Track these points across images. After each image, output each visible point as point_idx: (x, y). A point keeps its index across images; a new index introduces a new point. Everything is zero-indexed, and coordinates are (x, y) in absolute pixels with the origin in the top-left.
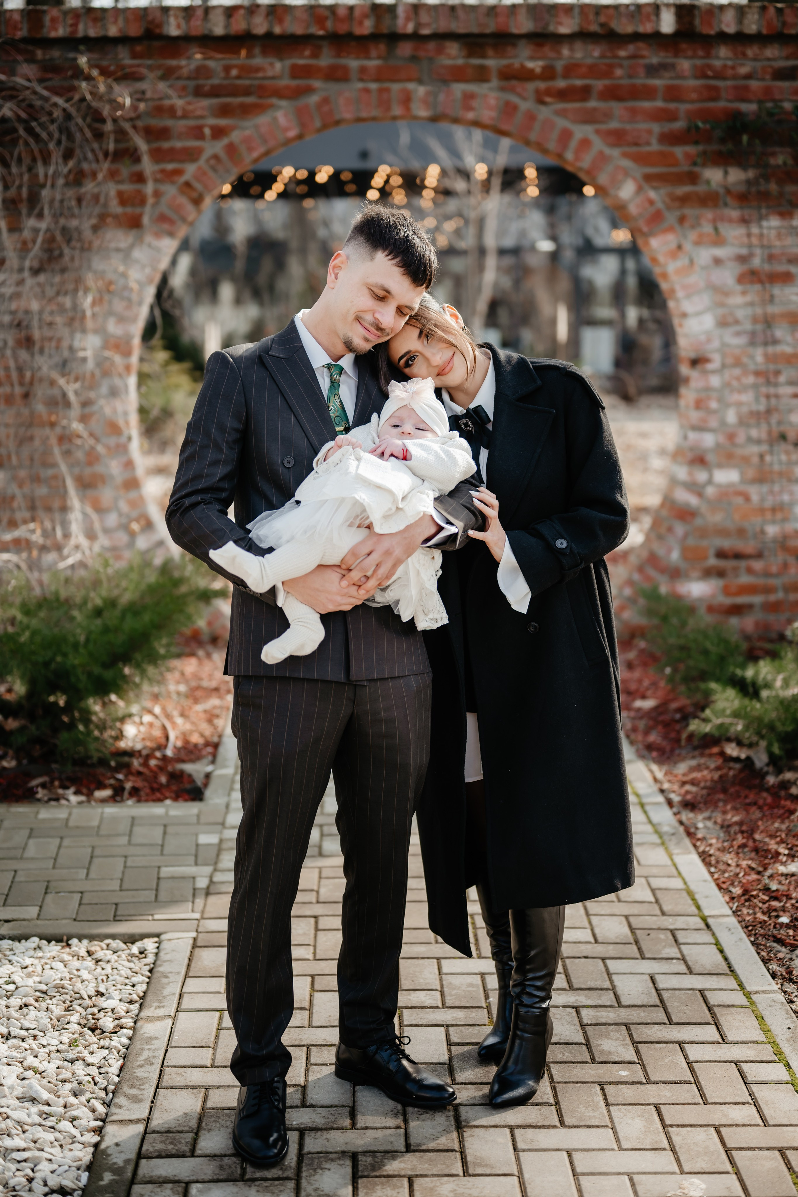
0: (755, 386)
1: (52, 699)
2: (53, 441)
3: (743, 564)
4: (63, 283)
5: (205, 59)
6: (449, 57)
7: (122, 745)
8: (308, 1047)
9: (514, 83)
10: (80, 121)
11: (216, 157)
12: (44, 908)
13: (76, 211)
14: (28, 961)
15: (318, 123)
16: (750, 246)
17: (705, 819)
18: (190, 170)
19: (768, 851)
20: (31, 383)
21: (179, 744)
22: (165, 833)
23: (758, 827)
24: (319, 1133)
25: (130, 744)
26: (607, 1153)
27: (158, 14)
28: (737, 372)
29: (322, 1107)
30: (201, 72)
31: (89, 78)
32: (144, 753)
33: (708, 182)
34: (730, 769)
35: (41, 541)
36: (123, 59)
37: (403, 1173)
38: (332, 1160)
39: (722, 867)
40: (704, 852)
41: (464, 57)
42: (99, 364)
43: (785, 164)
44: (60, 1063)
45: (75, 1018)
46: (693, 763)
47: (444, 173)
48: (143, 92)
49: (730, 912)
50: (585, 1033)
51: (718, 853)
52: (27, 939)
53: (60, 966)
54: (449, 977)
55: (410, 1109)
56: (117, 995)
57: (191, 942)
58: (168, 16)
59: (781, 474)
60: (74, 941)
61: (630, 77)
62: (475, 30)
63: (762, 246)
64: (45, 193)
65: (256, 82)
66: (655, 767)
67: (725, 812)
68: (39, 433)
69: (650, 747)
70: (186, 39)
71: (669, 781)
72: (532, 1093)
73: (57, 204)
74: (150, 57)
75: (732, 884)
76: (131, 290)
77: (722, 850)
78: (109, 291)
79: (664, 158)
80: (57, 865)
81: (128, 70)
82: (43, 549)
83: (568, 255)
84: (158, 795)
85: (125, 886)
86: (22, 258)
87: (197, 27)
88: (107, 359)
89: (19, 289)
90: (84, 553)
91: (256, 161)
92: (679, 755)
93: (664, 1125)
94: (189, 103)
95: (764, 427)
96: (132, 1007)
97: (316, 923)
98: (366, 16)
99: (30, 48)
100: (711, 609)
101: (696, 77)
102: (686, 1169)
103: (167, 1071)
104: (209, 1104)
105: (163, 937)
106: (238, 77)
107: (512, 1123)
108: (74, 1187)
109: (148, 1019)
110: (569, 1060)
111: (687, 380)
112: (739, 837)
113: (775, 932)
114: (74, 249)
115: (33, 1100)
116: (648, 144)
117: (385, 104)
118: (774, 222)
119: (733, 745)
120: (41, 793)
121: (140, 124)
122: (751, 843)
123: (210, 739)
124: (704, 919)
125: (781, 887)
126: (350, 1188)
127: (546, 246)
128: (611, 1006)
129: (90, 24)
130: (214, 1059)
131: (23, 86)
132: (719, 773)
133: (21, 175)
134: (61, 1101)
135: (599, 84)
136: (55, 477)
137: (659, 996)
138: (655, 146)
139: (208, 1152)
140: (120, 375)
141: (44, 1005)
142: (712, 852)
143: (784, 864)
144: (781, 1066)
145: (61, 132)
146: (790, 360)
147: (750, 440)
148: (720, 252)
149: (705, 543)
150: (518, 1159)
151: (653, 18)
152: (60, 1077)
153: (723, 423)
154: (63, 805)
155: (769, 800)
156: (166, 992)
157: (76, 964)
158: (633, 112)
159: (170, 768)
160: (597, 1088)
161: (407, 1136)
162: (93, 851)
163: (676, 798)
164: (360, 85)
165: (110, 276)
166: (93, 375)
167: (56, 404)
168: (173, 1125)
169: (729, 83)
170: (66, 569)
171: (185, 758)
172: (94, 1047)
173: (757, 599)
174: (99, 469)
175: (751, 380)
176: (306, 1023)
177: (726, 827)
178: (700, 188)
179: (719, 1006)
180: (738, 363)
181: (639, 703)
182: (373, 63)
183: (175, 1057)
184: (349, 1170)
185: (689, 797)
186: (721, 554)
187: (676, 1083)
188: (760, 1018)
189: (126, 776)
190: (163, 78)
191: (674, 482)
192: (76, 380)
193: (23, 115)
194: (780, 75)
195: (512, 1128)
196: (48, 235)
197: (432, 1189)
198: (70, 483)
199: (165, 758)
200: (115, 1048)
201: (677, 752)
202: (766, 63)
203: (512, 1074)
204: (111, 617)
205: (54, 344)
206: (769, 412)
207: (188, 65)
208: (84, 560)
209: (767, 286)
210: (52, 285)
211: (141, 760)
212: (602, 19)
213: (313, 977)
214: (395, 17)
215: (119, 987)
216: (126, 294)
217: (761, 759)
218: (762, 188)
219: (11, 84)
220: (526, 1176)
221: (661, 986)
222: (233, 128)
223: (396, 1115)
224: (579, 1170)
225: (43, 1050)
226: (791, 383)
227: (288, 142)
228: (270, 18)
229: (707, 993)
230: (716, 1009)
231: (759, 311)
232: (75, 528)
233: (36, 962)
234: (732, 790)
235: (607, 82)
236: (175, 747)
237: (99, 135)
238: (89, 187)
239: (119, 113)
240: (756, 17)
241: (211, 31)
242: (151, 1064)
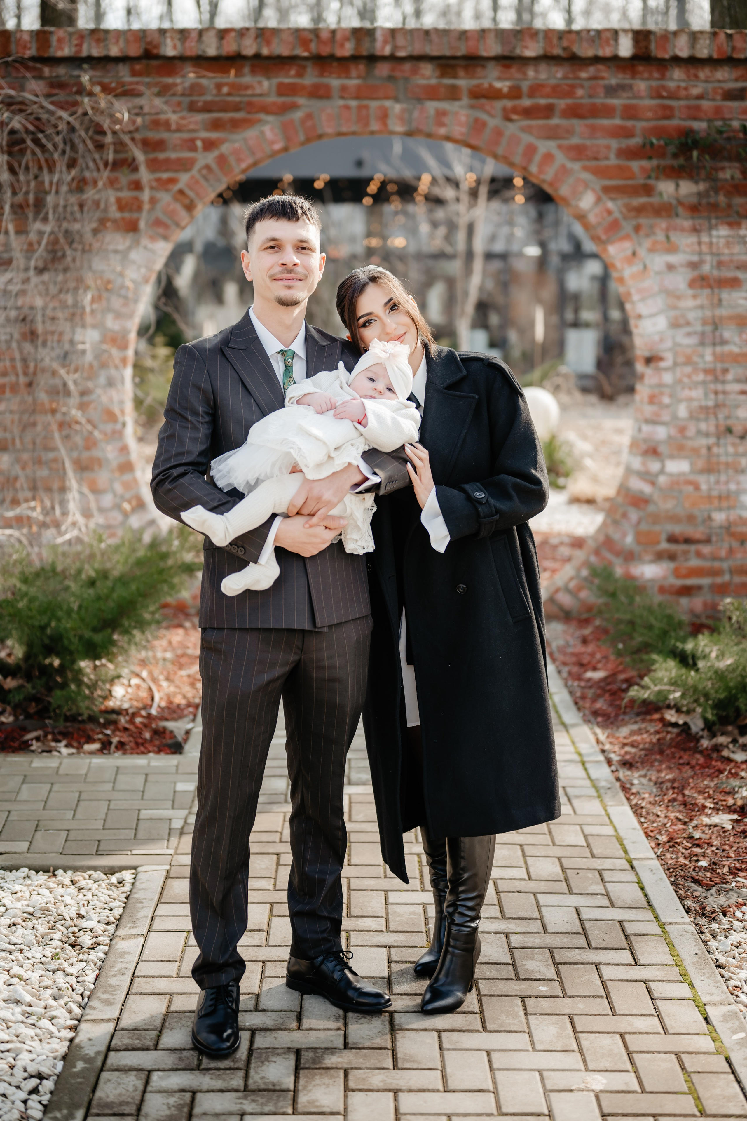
0: (704, 383)
1: (47, 661)
2: (55, 427)
3: (693, 548)
4: (66, 281)
5: (199, 77)
6: (423, 77)
7: (111, 704)
8: (264, 962)
9: (483, 101)
10: (83, 133)
11: (208, 167)
12: (34, 843)
13: (78, 215)
14: (18, 888)
15: (302, 137)
16: (700, 253)
17: (640, 776)
18: (184, 179)
19: (696, 804)
20: (35, 373)
21: (163, 704)
22: (146, 781)
23: (689, 784)
24: (268, 1033)
25: (118, 703)
26: (522, 1053)
27: (156, 36)
28: (688, 369)
29: (273, 1011)
30: (195, 89)
31: (90, 94)
32: (131, 711)
33: (661, 194)
34: (668, 732)
35: (41, 518)
36: (123, 77)
37: (340, 1066)
38: (278, 1054)
39: (651, 817)
40: (636, 805)
41: (437, 78)
42: (97, 357)
43: (732, 178)
44: (43, 972)
45: (57, 936)
46: (635, 727)
47: (434, 181)
48: (141, 108)
49: (654, 856)
50: (512, 955)
51: (649, 806)
52: (17, 869)
53: (46, 892)
54: (394, 906)
55: (350, 1015)
56: (96, 918)
57: (165, 873)
58: (165, 38)
59: (727, 465)
60: (60, 872)
61: (591, 96)
62: (448, 53)
63: (712, 254)
64: (50, 199)
65: (245, 99)
66: (598, 731)
67: (659, 771)
68: (41, 419)
69: (596, 713)
70: (182, 59)
71: (611, 743)
72: (459, 1003)
73: (60, 209)
74: (148, 75)
75: (660, 833)
76: (128, 288)
77: (654, 804)
78: (107, 290)
79: (622, 172)
80: (47, 807)
81: (126, 88)
82: (44, 525)
83: (555, 260)
84: (142, 748)
85: (107, 826)
86: (28, 259)
87: (192, 48)
88: (105, 351)
89: (25, 287)
90: (80, 530)
91: (244, 171)
92: (623, 720)
93: (575, 1032)
94: (183, 118)
95: (712, 422)
96: (109, 927)
97: (278, 859)
98: (347, 39)
99: (38, 65)
100: (662, 590)
101: (652, 98)
102: (591, 1067)
103: (137, 980)
104: (173, 1008)
105: (139, 869)
106: (229, 94)
107: (440, 1027)
108: (50, 1073)
109: (123, 937)
110: (496, 976)
111: (642, 377)
112: (671, 792)
113: (694, 874)
114: (75, 250)
115: (18, 1002)
116: (607, 158)
117: (364, 120)
118: (723, 231)
119: (673, 712)
120: (35, 745)
121: (138, 136)
122: (680, 798)
123: (191, 700)
124: (630, 862)
125: (703, 836)
126: (292, 1078)
127: (533, 251)
128: (538, 933)
129: (94, 44)
130: (179, 971)
131: (30, 100)
132: (657, 736)
133: (28, 182)
134: (43, 1003)
135: (561, 103)
136: (55, 460)
137: (582, 925)
138: (613, 161)
139: (169, 1046)
140: (117, 367)
141: (30, 925)
142: (643, 805)
143: (708, 816)
144: (685, 985)
145: (65, 143)
146: (736, 359)
147: (699, 432)
148: (673, 259)
149: (657, 528)
150: (442, 1056)
151: (612, 42)
152: (42, 984)
153: (675, 417)
154: (54, 756)
155: (702, 760)
156: (139, 915)
157: (60, 890)
158: (593, 129)
159: (154, 726)
160: (519, 1000)
161: (345, 1036)
162: (80, 796)
163: (615, 758)
164: (341, 102)
165: (108, 276)
166: (91, 366)
167: (58, 393)
168: (139, 1025)
169: (682, 103)
170: (64, 543)
171: (169, 717)
172: (74, 960)
173: (705, 581)
174: (96, 453)
175: (701, 377)
176: (263, 943)
177: (659, 784)
178: (654, 200)
179: (635, 934)
180: (688, 361)
181: (589, 674)
182: (353, 82)
183: (144, 969)
184: (292, 1063)
185: (628, 757)
186: (672, 539)
187: (589, 997)
188: (671, 945)
189: (114, 731)
190: (159, 94)
191: (629, 471)
192: (76, 371)
193: (31, 128)
194: (730, 95)
195: (439, 1032)
196: (52, 237)
197: (364, 1079)
198: (68, 466)
199: (149, 716)
200: (92, 961)
201: (621, 717)
202: (717, 85)
203: (442, 985)
204: (102, 587)
205: (56, 337)
206: (717, 406)
207: (183, 83)
208: (81, 536)
209: (716, 290)
210: (55, 283)
211: (127, 718)
212: (565, 43)
213: (272, 904)
214: (374, 40)
215: (98, 910)
216: (123, 292)
217: (697, 725)
218: (712, 200)
219: (20, 99)
220: (449, 1070)
221: (584, 916)
222: (222, 141)
223: (337, 1019)
224: (495, 1066)
225: (28, 961)
226: (738, 381)
227: (274, 154)
228: (259, 40)
229: (625, 924)
230: (632, 937)
231: (708, 313)
232: (72, 506)
233: (25, 888)
234: (668, 752)
235: (569, 101)
236: (159, 706)
237: (100, 147)
238: (90, 194)
239: (117, 127)
240: (708, 42)
241: (204, 51)
242: (123, 974)
